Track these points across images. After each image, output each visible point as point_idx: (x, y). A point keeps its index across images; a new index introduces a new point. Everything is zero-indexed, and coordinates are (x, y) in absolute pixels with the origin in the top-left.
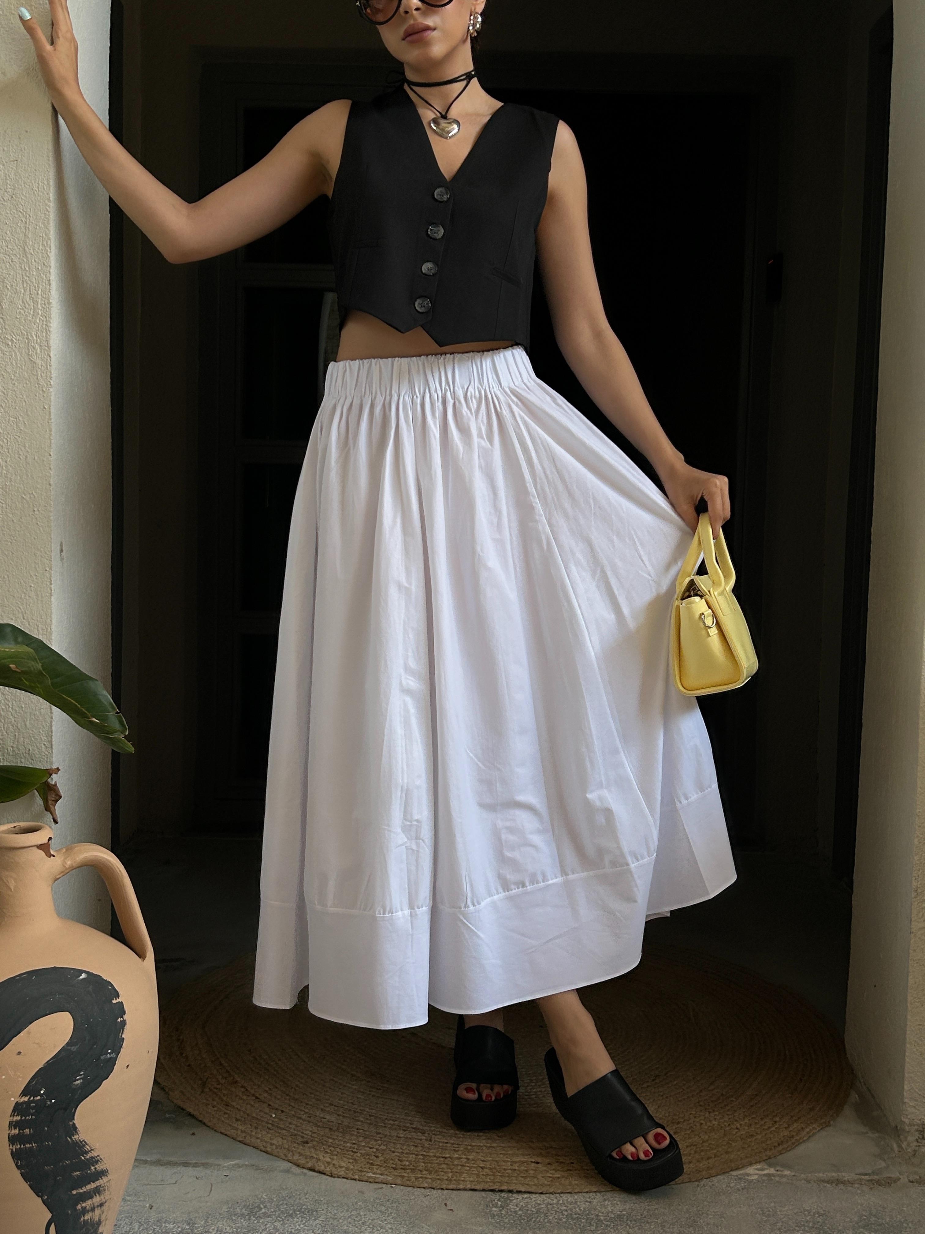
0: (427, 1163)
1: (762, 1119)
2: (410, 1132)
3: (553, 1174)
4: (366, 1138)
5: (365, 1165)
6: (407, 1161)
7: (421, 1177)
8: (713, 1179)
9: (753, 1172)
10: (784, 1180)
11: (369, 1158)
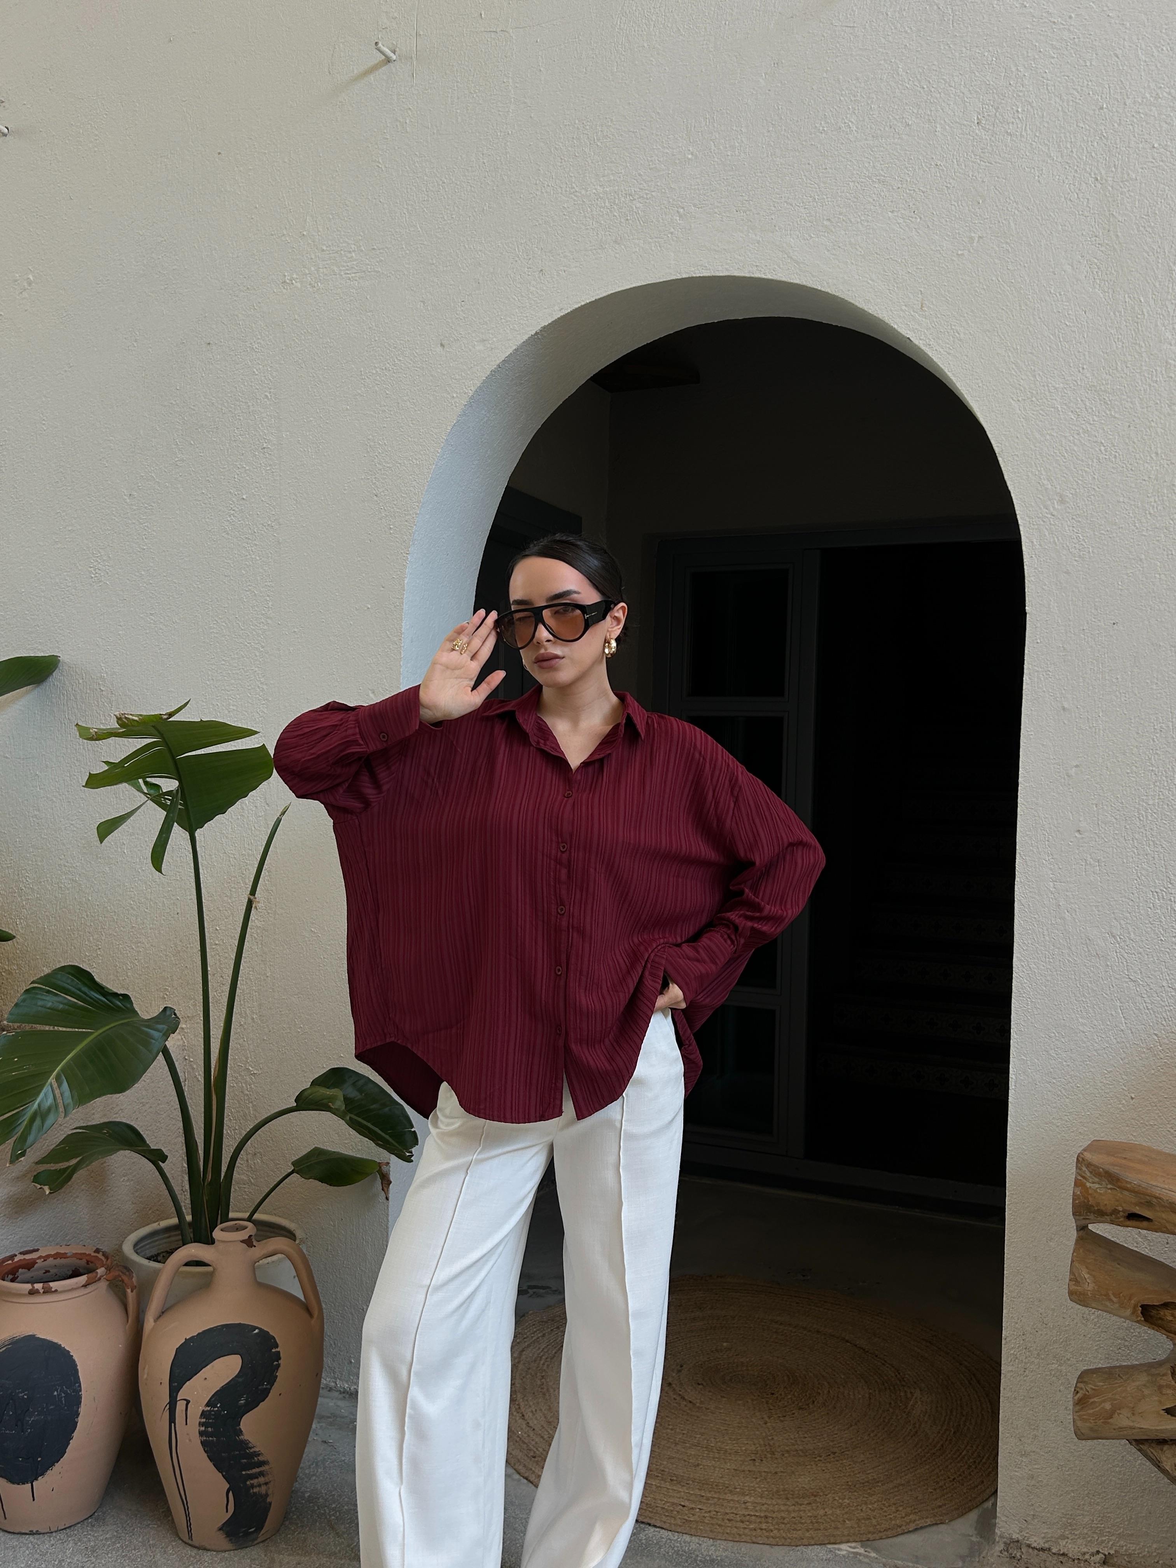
1: (889, 1506)
8: (809, 1547)
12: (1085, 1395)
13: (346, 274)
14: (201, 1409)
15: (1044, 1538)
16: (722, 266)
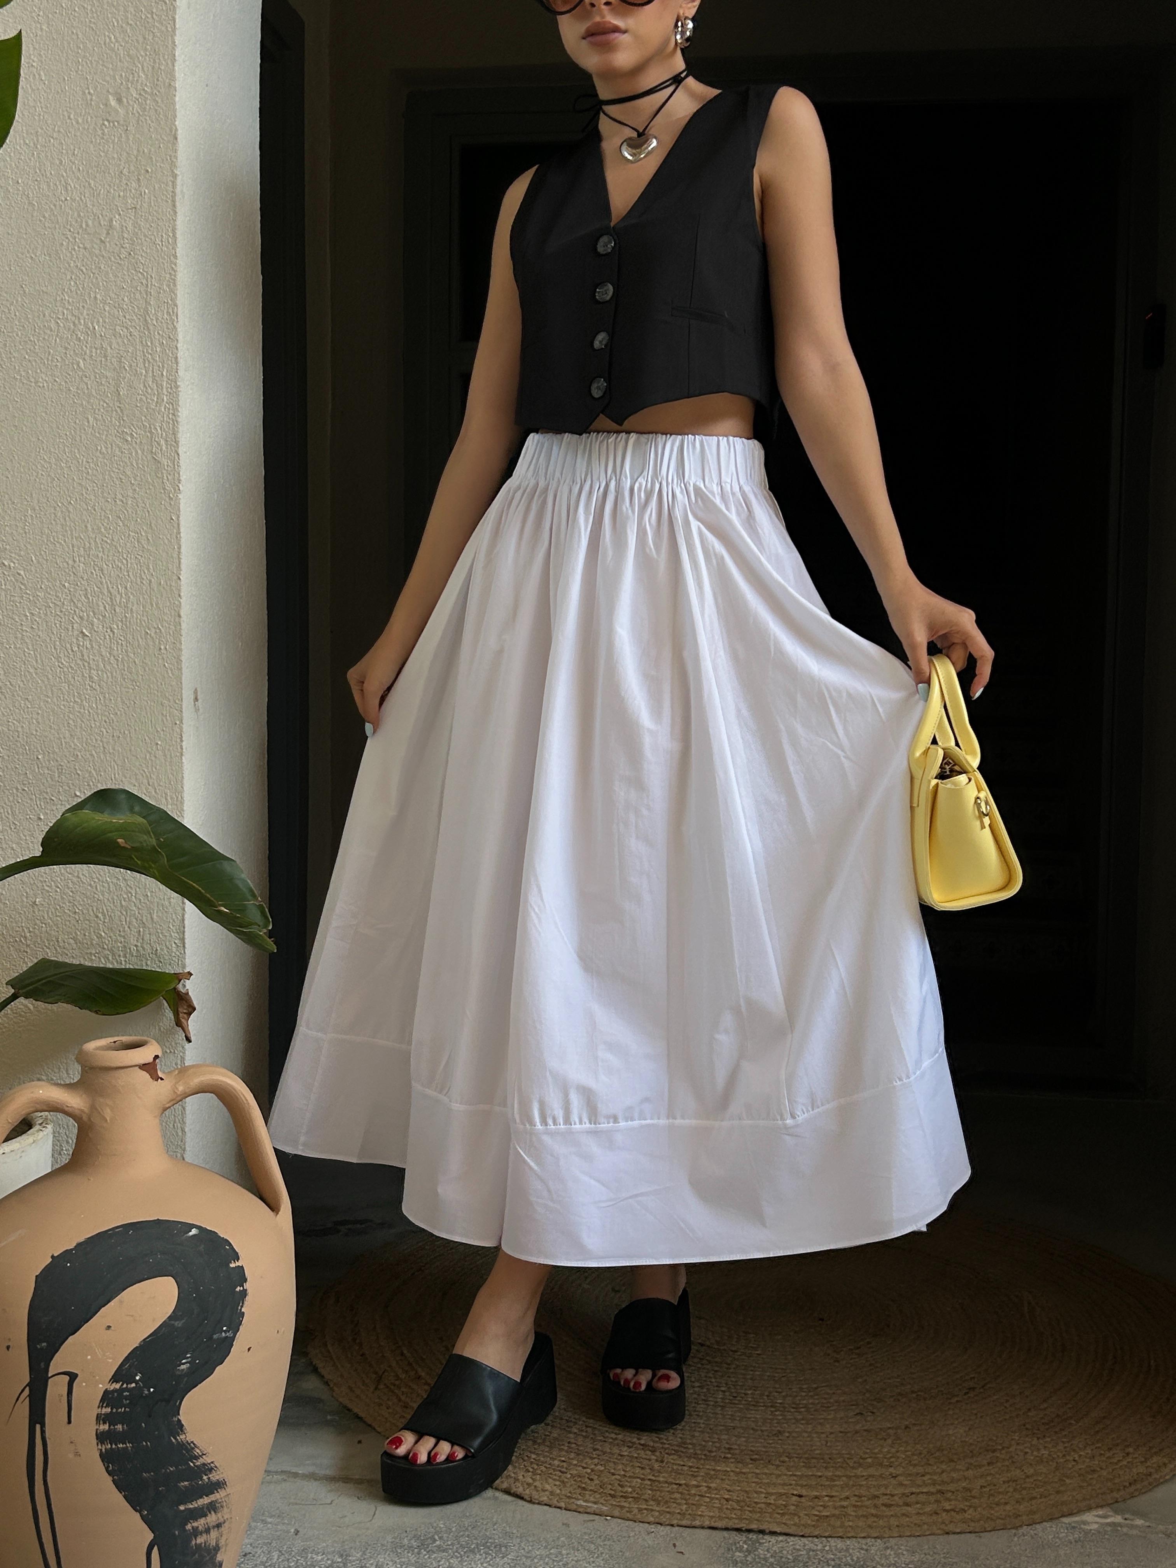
0: (656, 1490)
1: (1110, 1449)
2: (637, 1449)
3: (819, 1511)
4: (578, 1455)
5: (575, 1489)
6: (630, 1487)
7: (646, 1509)
8: (1038, 1526)
9: (1092, 1519)
10: (1135, 1532)
11: (581, 1481)
14: (101, 1388)
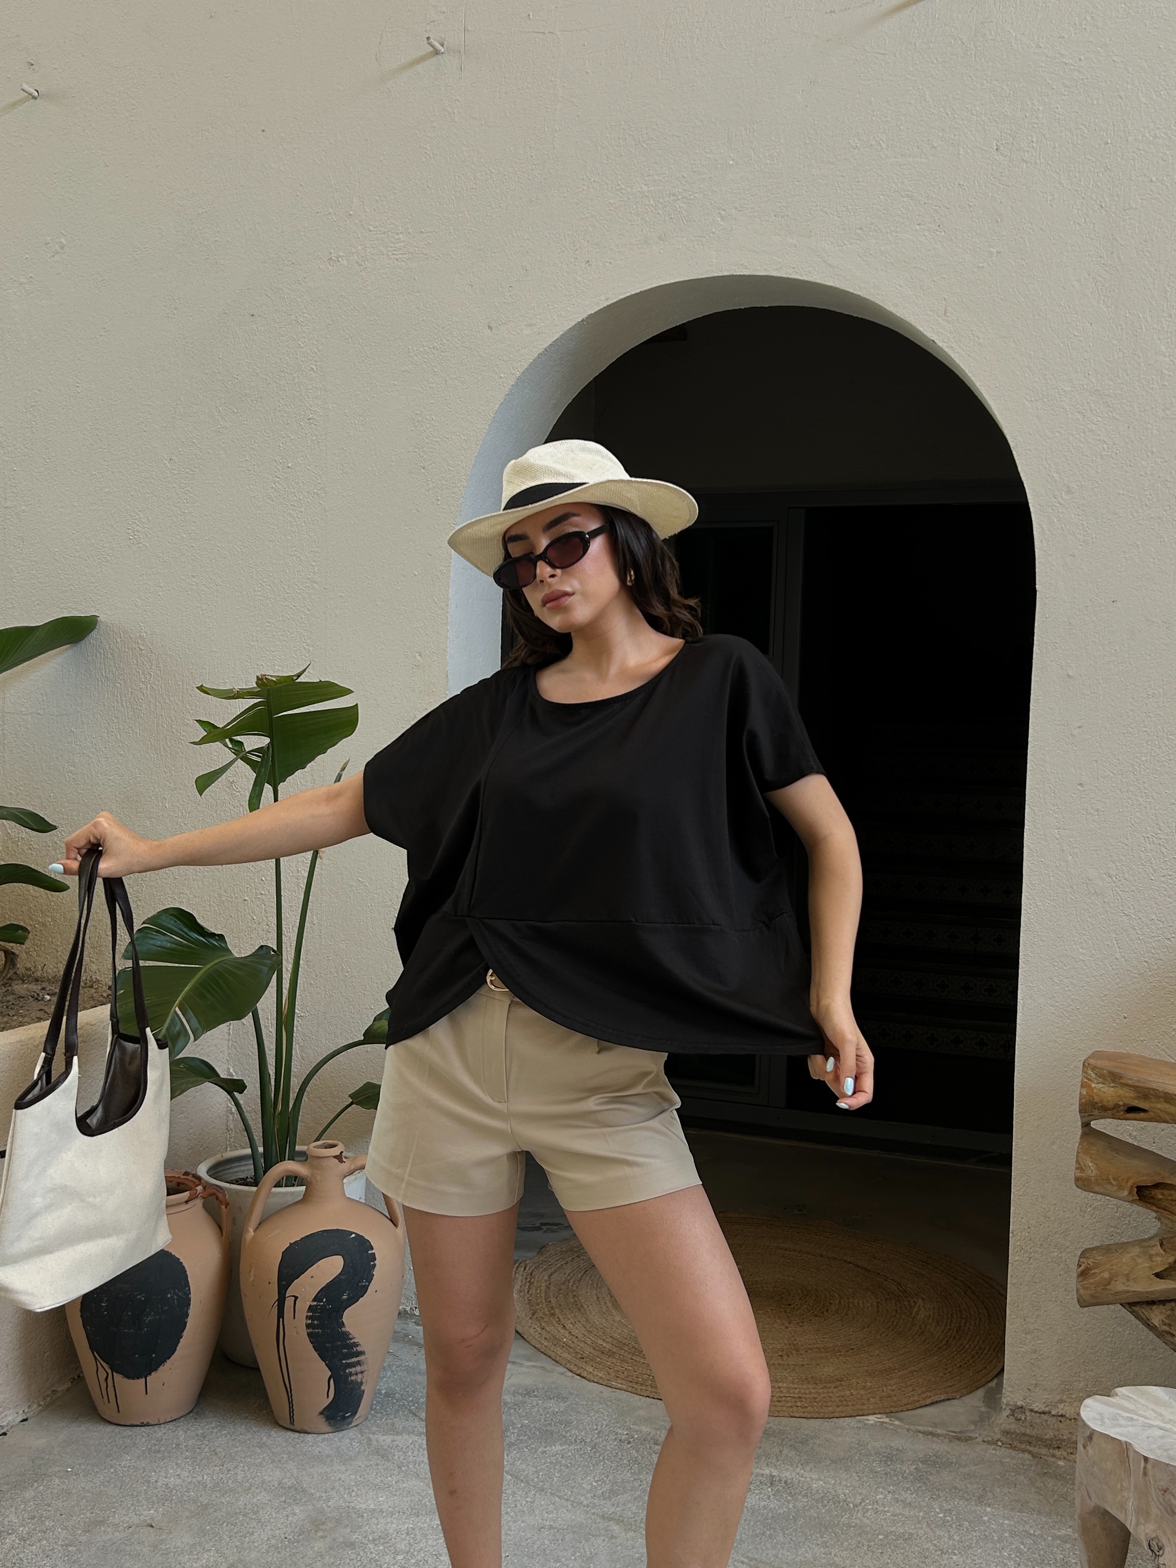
12: (1087, 1267)
13: (393, 254)
14: (308, 1304)
15: (1045, 1403)
16: (761, 266)
